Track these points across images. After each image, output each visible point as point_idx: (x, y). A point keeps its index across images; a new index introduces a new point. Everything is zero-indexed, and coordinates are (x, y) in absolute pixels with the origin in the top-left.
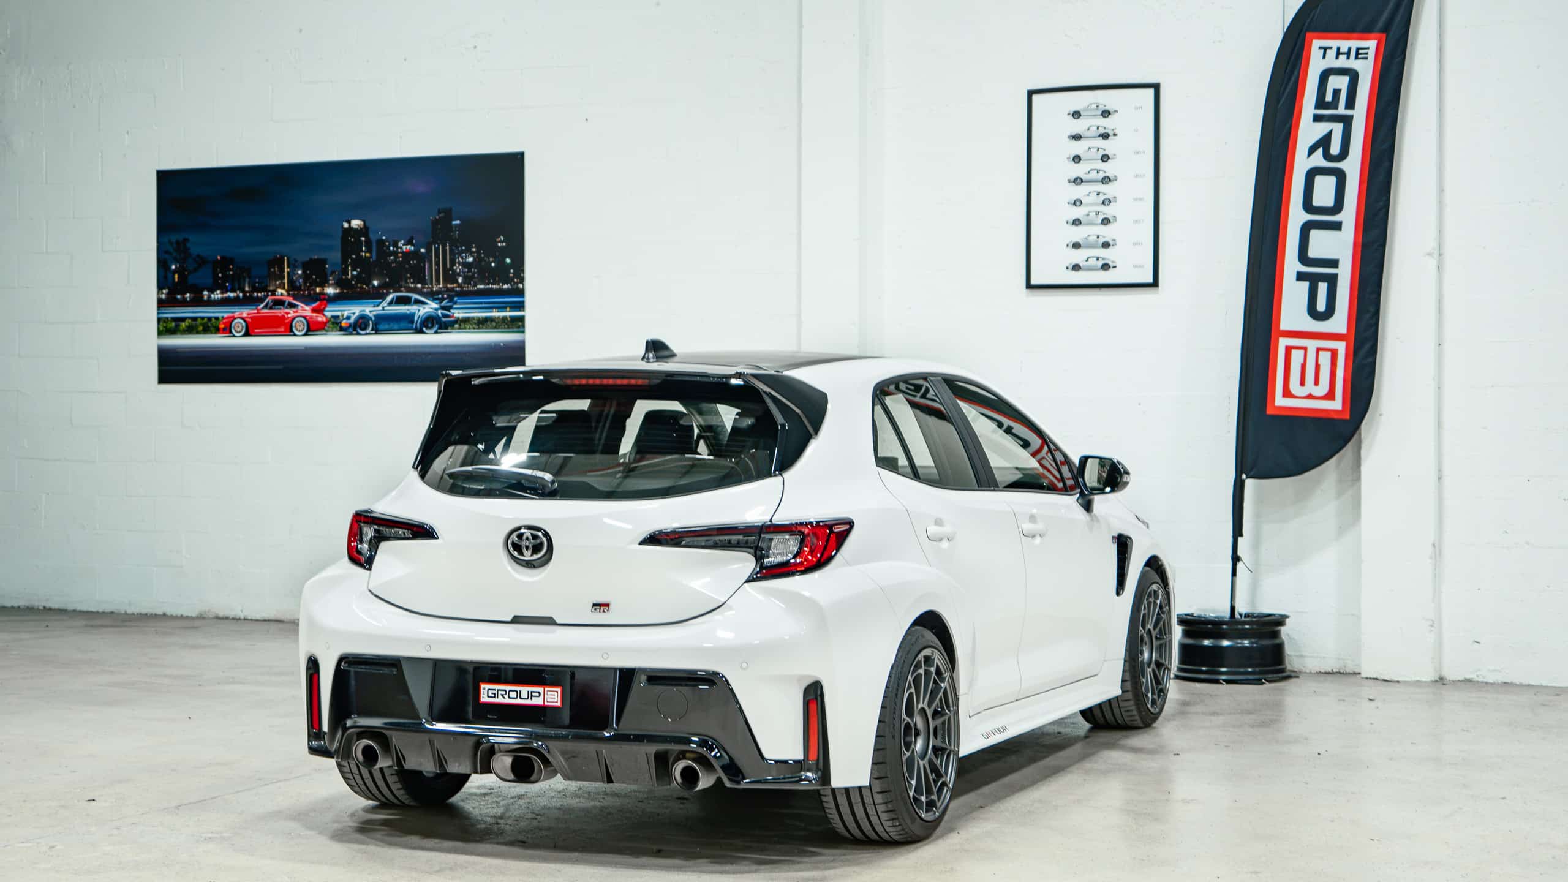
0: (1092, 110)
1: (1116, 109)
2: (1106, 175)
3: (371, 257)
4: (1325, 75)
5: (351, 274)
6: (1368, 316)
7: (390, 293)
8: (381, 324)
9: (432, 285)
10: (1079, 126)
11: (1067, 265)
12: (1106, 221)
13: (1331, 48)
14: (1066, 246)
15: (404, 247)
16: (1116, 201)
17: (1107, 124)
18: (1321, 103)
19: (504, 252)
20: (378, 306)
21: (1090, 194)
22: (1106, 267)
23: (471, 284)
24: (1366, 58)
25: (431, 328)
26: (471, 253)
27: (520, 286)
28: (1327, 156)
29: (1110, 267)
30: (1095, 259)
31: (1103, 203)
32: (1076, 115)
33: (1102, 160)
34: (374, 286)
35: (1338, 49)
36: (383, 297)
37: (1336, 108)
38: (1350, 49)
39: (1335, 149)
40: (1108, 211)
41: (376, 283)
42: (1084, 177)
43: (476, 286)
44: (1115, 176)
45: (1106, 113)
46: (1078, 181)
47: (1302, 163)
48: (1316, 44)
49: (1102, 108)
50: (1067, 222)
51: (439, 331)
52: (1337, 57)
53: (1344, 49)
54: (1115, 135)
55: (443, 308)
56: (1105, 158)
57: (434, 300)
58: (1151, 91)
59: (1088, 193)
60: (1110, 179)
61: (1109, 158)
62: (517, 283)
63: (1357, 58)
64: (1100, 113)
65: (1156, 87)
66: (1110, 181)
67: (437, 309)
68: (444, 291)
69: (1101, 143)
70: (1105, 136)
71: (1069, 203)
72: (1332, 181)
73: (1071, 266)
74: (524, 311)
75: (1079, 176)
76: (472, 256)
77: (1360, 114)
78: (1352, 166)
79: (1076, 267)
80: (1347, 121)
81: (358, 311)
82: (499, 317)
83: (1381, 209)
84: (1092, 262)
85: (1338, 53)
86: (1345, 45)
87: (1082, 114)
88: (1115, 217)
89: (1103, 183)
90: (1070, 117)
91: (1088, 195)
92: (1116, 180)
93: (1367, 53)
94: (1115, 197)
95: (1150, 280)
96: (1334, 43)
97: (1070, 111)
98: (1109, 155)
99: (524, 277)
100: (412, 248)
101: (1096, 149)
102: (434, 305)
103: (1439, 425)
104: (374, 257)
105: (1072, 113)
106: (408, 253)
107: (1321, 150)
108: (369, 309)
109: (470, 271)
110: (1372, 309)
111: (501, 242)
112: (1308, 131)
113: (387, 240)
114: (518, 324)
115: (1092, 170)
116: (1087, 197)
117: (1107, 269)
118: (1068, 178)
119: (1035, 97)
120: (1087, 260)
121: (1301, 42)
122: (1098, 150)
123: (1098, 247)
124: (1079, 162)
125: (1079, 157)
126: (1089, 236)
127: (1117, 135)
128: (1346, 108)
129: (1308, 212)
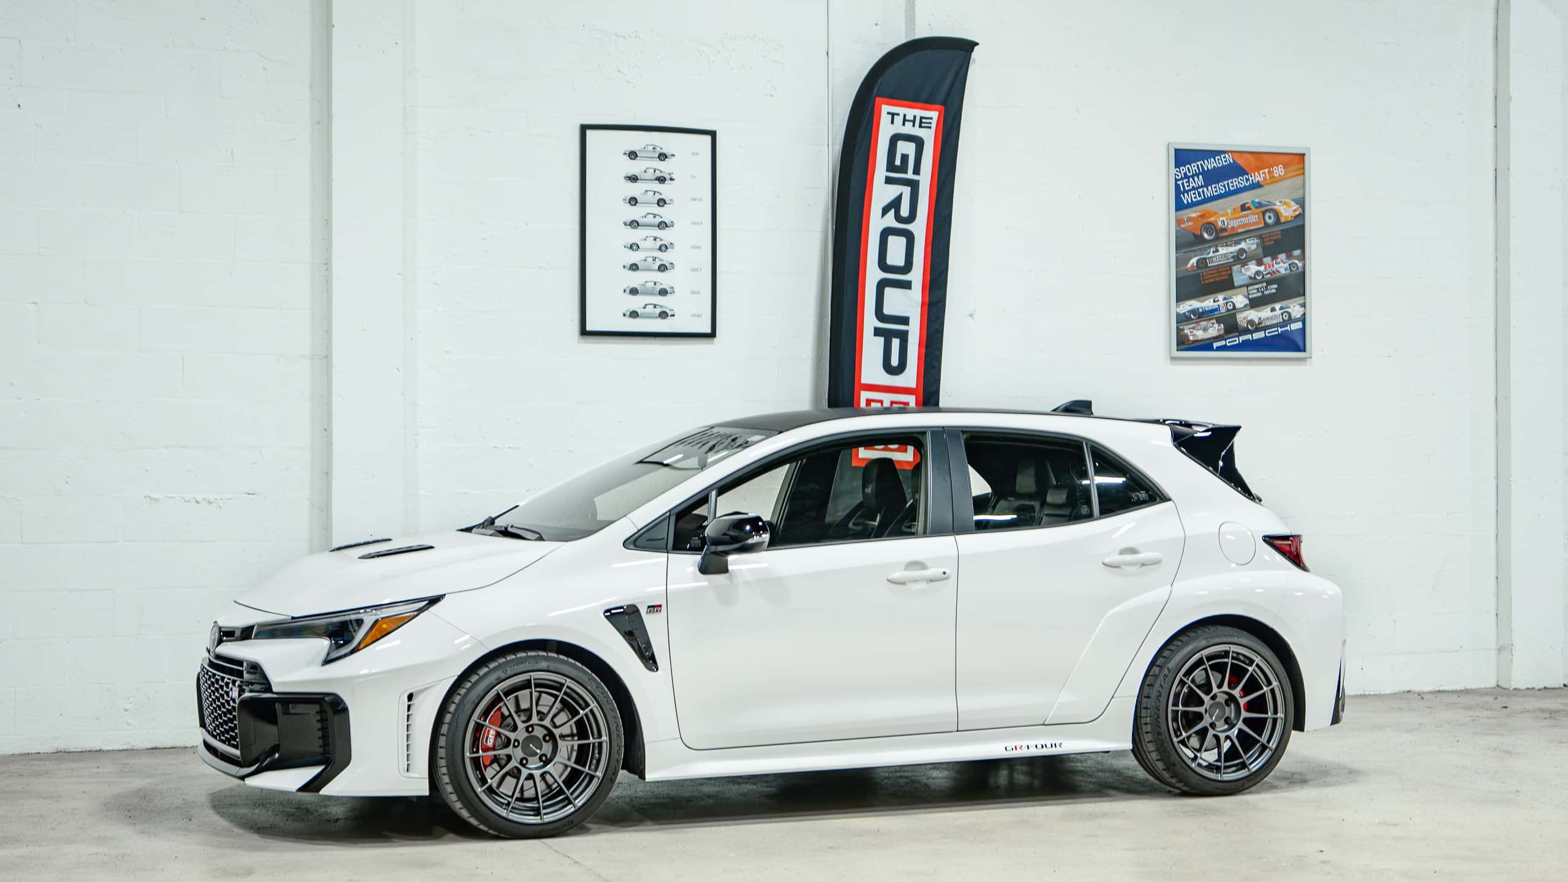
0: (649, 151)
1: (673, 153)
2: (661, 220)
4: (895, 139)
6: (934, 371)
10: (635, 167)
11: (624, 311)
12: (662, 268)
13: (898, 115)
14: (623, 291)
16: (673, 248)
17: (664, 167)
18: (891, 167)
21: (647, 239)
22: (663, 315)
24: (930, 128)
28: (898, 218)
29: (668, 316)
30: (653, 306)
31: (660, 249)
32: (633, 155)
33: (658, 204)
35: (905, 116)
37: (906, 172)
38: (915, 117)
39: (905, 212)
40: (666, 257)
42: (640, 221)
44: (672, 222)
45: (663, 157)
46: (634, 224)
47: (877, 223)
48: (885, 109)
49: (658, 150)
50: (624, 267)
52: (904, 124)
53: (910, 117)
54: (672, 179)
56: (661, 202)
58: (708, 138)
59: (645, 237)
60: (665, 223)
61: (665, 203)
63: (920, 126)
64: (657, 156)
65: (713, 135)
66: (667, 226)
69: (656, 186)
70: (661, 180)
71: (625, 247)
73: (628, 314)
75: (636, 219)
77: (925, 179)
78: (919, 228)
79: (634, 314)
80: (914, 185)
83: (943, 271)
84: (650, 309)
85: (905, 120)
86: (910, 113)
87: (638, 155)
88: (672, 264)
89: (660, 228)
90: (626, 157)
91: (645, 240)
92: (673, 226)
93: (931, 123)
94: (671, 244)
95: (708, 330)
96: (901, 110)
97: (626, 151)
98: (666, 200)
101: (653, 192)
105: (628, 153)
110: (937, 365)
112: (881, 193)
115: (648, 214)
116: (644, 242)
117: (665, 318)
118: (625, 220)
119: (589, 133)
120: (644, 308)
121: (872, 104)
122: (654, 194)
123: (655, 294)
124: (635, 205)
125: (636, 199)
126: (646, 282)
127: (674, 180)
128: (914, 173)
129: (882, 270)
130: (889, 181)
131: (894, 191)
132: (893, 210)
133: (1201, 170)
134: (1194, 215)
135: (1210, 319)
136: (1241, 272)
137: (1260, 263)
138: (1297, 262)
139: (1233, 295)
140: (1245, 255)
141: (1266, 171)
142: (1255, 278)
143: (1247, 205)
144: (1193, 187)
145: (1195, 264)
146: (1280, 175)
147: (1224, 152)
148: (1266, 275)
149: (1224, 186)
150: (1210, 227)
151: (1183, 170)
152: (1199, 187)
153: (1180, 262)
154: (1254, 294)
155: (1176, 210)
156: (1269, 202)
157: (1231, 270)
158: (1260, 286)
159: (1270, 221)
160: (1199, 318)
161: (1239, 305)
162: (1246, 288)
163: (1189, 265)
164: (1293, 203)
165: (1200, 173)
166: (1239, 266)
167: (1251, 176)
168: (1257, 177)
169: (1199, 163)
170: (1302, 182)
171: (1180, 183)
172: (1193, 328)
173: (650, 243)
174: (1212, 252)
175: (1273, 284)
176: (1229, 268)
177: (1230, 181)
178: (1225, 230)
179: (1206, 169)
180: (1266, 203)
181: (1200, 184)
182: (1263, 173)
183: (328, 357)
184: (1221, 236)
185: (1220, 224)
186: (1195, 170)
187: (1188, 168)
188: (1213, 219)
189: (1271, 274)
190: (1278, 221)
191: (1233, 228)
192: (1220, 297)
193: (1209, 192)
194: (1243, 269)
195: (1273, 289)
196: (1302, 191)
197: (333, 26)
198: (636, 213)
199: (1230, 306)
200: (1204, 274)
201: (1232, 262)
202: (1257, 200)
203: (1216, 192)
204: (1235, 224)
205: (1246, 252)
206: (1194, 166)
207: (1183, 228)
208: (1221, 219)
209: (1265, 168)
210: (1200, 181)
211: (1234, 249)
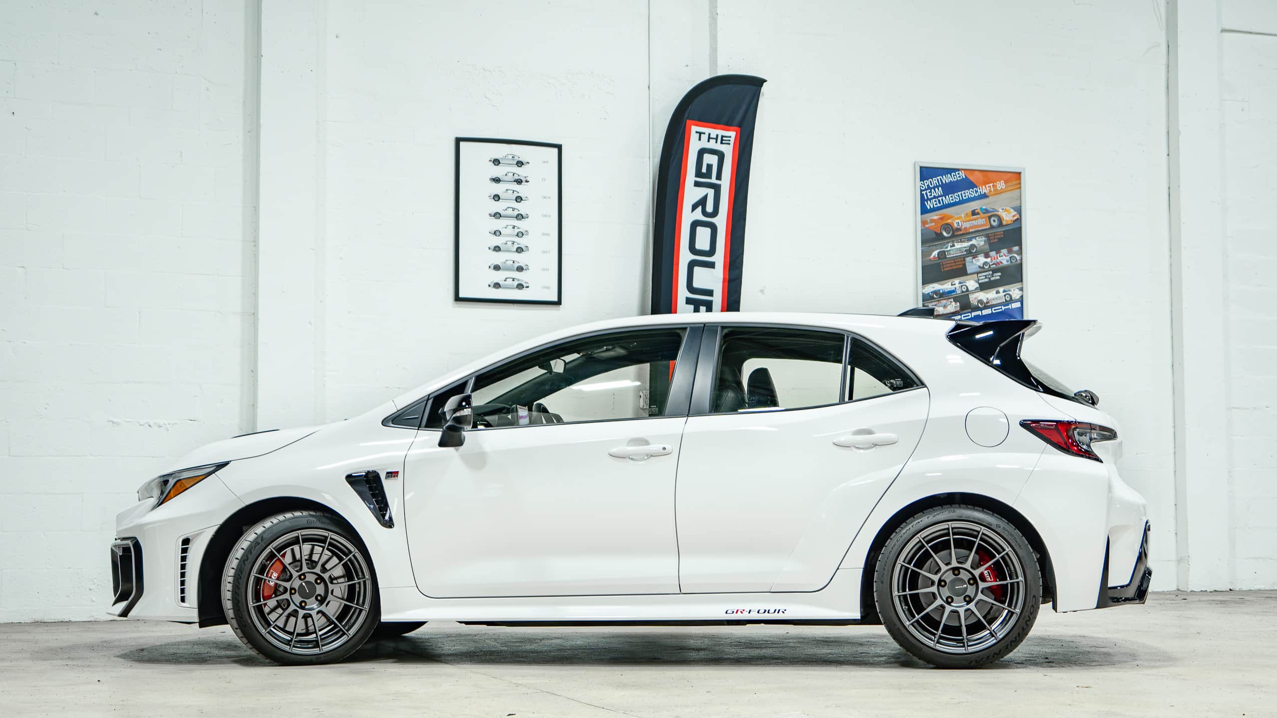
0: (508, 159)
1: (528, 161)
2: (519, 213)
4: (702, 152)
10: (498, 171)
11: (489, 283)
12: (520, 250)
13: (704, 133)
14: (488, 267)
16: (528, 234)
17: (521, 172)
18: (699, 174)
21: (508, 227)
22: (520, 286)
24: (729, 144)
28: (704, 213)
29: (523, 287)
30: (512, 279)
31: (517, 235)
32: (496, 162)
33: (516, 201)
35: (709, 134)
37: (710, 178)
38: (717, 136)
39: (710, 208)
40: (522, 242)
42: (502, 213)
44: (527, 214)
45: (520, 164)
46: (497, 215)
47: (688, 216)
48: (694, 129)
49: (517, 159)
50: (489, 248)
52: (709, 141)
53: (713, 135)
54: (527, 181)
56: (519, 199)
58: (555, 150)
59: (505, 226)
60: (522, 216)
61: (522, 200)
63: (722, 143)
64: (515, 163)
65: (559, 147)
66: (523, 218)
69: (515, 186)
70: (519, 182)
71: (490, 233)
72: (707, 231)
73: (492, 285)
75: (499, 212)
77: (725, 184)
78: (721, 221)
79: (497, 285)
80: (717, 188)
84: (509, 281)
85: (709, 138)
86: (714, 132)
87: (501, 162)
88: (527, 247)
89: (517, 219)
90: (492, 163)
91: (506, 228)
92: (528, 218)
93: (730, 141)
94: (527, 231)
95: (555, 299)
96: (706, 130)
98: (522, 197)
105: (492, 160)
107: (700, 208)
115: (508, 208)
116: (504, 229)
117: (522, 289)
118: (490, 212)
119: (462, 144)
120: (505, 280)
121: (683, 126)
122: (513, 192)
123: (514, 270)
124: (498, 200)
125: (498, 196)
126: (506, 260)
127: (528, 182)
128: (716, 179)
129: (692, 253)
130: (697, 184)
131: (701, 192)
132: (701, 206)
133: (940, 183)
134: (935, 218)
135: (949, 299)
136: (973, 261)
137: (987, 256)
138: (1016, 255)
139: (967, 280)
140: (975, 249)
141: (991, 185)
142: (983, 268)
143: (976, 211)
144: (934, 196)
145: (937, 256)
146: (1001, 188)
147: (958, 170)
148: (992, 265)
149: (959, 196)
150: (948, 227)
151: (926, 183)
152: (939, 196)
153: (924, 254)
154: (983, 279)
155: (922, 214)
156: (993, 209)
157: (965, 261)
158: (987, 273)
159: (994, 224)
160: (940, 297)
161: (970, 288)
162: (976, 275)
163: (932, 257)
164: (1012, 210)
165: (939, 186)
166: (971, 257)
167: (980, 189)
168: (984, 190)
169: (939, 178)
170: (1019, 195)
171: (924, 192)
172: (935, 305)
174: (949, 246)
175: (999, 272)
176: (962, 259)
177: (963, 192)
178: (960, 230)
179: (944, 182)
180: (992, 210)
181: (940, 194)
182: (988, 187)
183: (255, 314)
184: (957, 234)
185: (956, 225)
186: (936, 183)
187: (930, 182)
188: (949, 221)
189: (996, 265)
190: (1001, 224)
191: (965, 228)
192: (956, 281)
193: (947, 200)
194: (974, 260)
195: (997, 276)
196: (1019, 200)
197: (262, 56)
198: (499, 207)
199: (964, 288)
200: (944, 263)
201: (965, 255)
202: (984, 208)
203: (952, 200)
204: (967, 225)
205: (976, 247)
206: (935, 180)
207: (927, 228)
208: (957, 221)
209: (991, 183)
210: (940, 191)
211: (966, 244)
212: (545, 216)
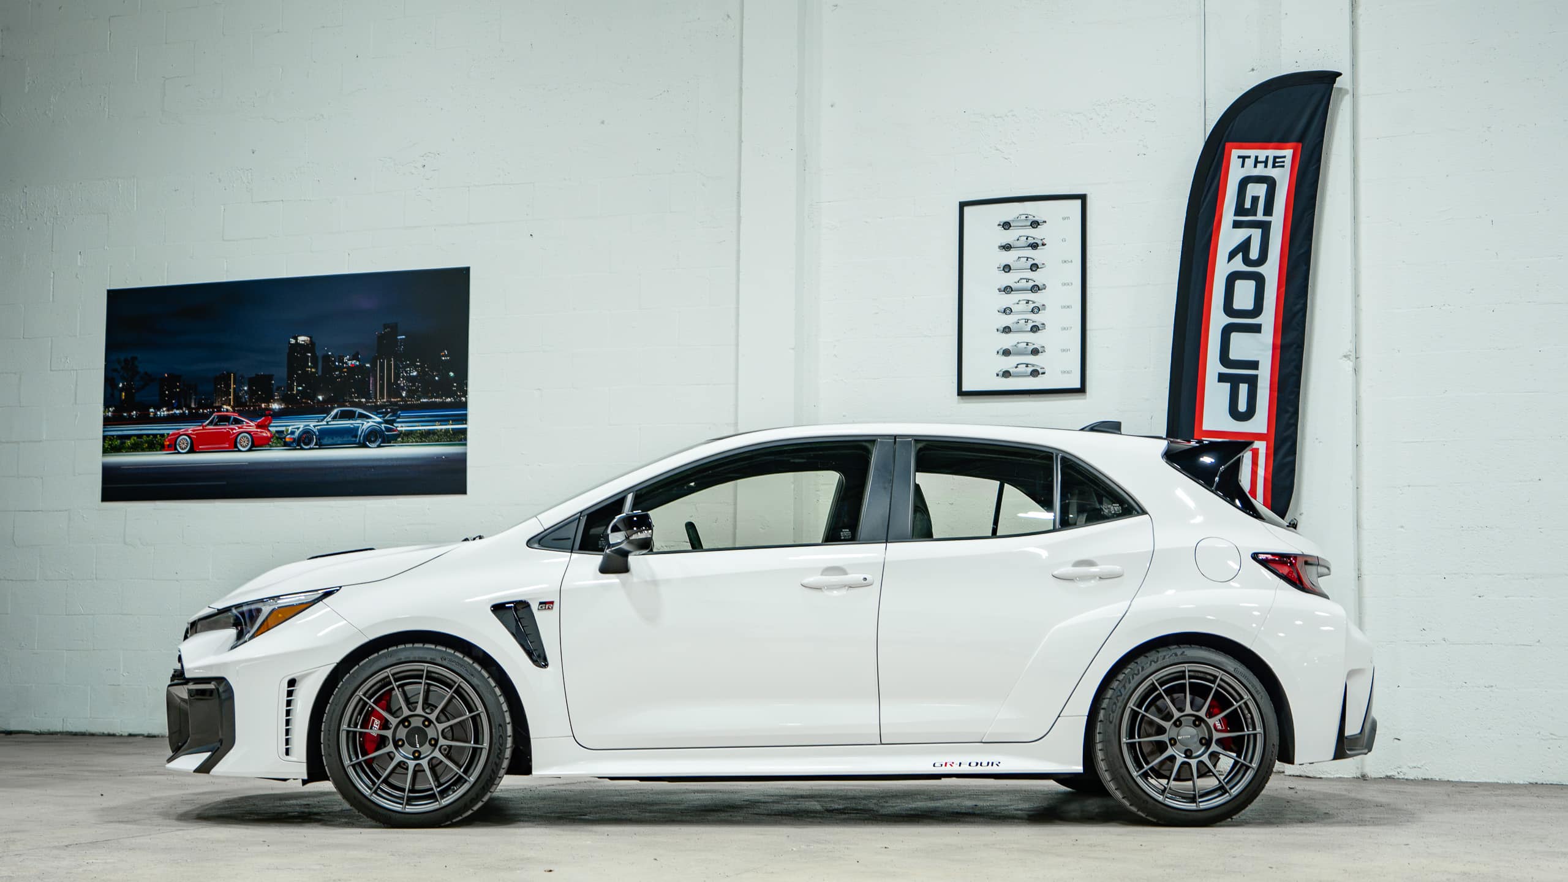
0: (1021, 221)
1: (1045, 220)
2: (1034, 284)
3: (316, 372)
4: (1244, 183)
5: (297, 388)
6: (1288, 415)
7: (335, 408)
8: (325, 439)
9: (376, 398)
10: (1009, 236)
11: (997, 372)
12: (1035, 329)
13: (1249, 157)
14: (996, 353)
15: (350, 362)
16: (1045, 309)
17: (1036, 234)
18: (1240, 210)
19: (449, 366)
20: (322, 420)
21: (1020, 303)
22: (1035, 373)
23: (414, 398)
24: (1283, 166)
25: (374, 442)
26: (416, 367)
27: (464, 399)
28: (1247, 261)
29: (1039, 374)
30: (1025, 365)
31: (1032, 311)
32: (1006, 225)
33: (1031, 269)
34: (319, 400)
35: (1257, 157)
36: (328, 412)
37: (1255, 215)
38: (1267, 157)
39: (1254, 254)
40: (1037, 319)
41: (320, 398)
42: (1014, 286)
43: (420, 400)
44: (1045, 285)
45: (1035, 224)
46: (1008, 290)
47: (1223, 268)
48: (1235, 153)
49: (1031, 218)
50: (998, 330)
51: (382, 445)
52: (1255, 166)
53: (1262, 158)
54: (1043, 245)
55: (386, 422)
56: (1034, 267)
57: (377, 414)
58: (1079, 202)
59: (1018, 301)
60: (1038, 287)
61: (1038, 268)
62: (460, 396)
63: (1274, 166)
64: (1029, 224)
65: (1083, 198)
66: (1039, 290)
67: (380, 423)
68: (387, 405)
69: (1030, 252)
70: (1034, 246)
71: (999, 311)
73: (1001, 373)
74: (466, 424)
75: (1009, 285)
76: (416, 370)
77: (1277, 220)
78: (1271, 271)
79: (1007, 374)
80: (1265, 227)
81: (302, 426)
82: (441, 430)
83: (1298, 312)
84: (1022, 368)
85: (1257, 162)
86: (1262, 154)
87: (1012, 225)
88: (1043, 324)
89: (1032, 292)
90: (1001, 228)
91: (1018, 304)
92: (1045, 289)
93: (1284, 162)
94: (1043, 305)
95: (1078, 386)
96: (1252, 153)
97: (1000, 222)
98: (1038, 264)
99: (467, 390)
100: (358, 363)
101: (1026, 259)
102: (378, 420)
103: (1358, 525)
104: (320, 373)
105: (1002, 224)
106: (354, 367)
108: (313, 424)
109: (414, 385)
110: (1291, 409)
111: (445, 356)
112: (1228, 237)
113: (332, 356)
114: (460, 436)
115: (1021, 279)
116: (1016, 305)
117: (1037, 376)
118: (999, 287)
119: (967, 209)
120: (1016, 367)
121: (1222, 149)
122: (1027, 260)
123: (1027, 354)
124: (1009, 272)
125: (1009, 266)
126: (1018, 343)
127: (1045, 244)
128: (1264, 215)
129: (1228, 316)
130: (1237, 225)
131: (1242, 234)
132: (1241, 254)
173: (1023, 306)
183: (736, 425)
212: (1064, 284)
